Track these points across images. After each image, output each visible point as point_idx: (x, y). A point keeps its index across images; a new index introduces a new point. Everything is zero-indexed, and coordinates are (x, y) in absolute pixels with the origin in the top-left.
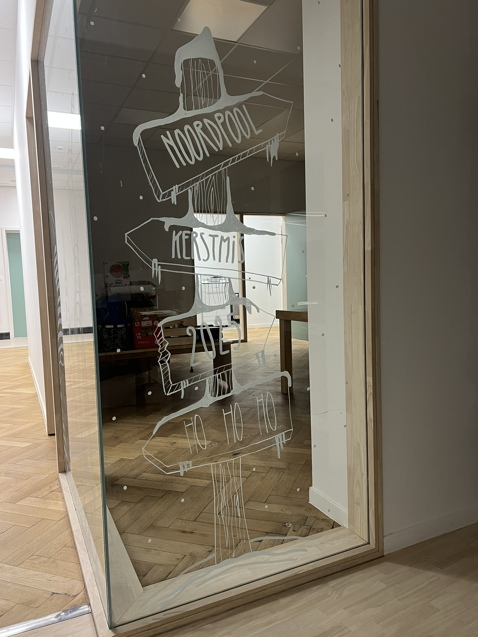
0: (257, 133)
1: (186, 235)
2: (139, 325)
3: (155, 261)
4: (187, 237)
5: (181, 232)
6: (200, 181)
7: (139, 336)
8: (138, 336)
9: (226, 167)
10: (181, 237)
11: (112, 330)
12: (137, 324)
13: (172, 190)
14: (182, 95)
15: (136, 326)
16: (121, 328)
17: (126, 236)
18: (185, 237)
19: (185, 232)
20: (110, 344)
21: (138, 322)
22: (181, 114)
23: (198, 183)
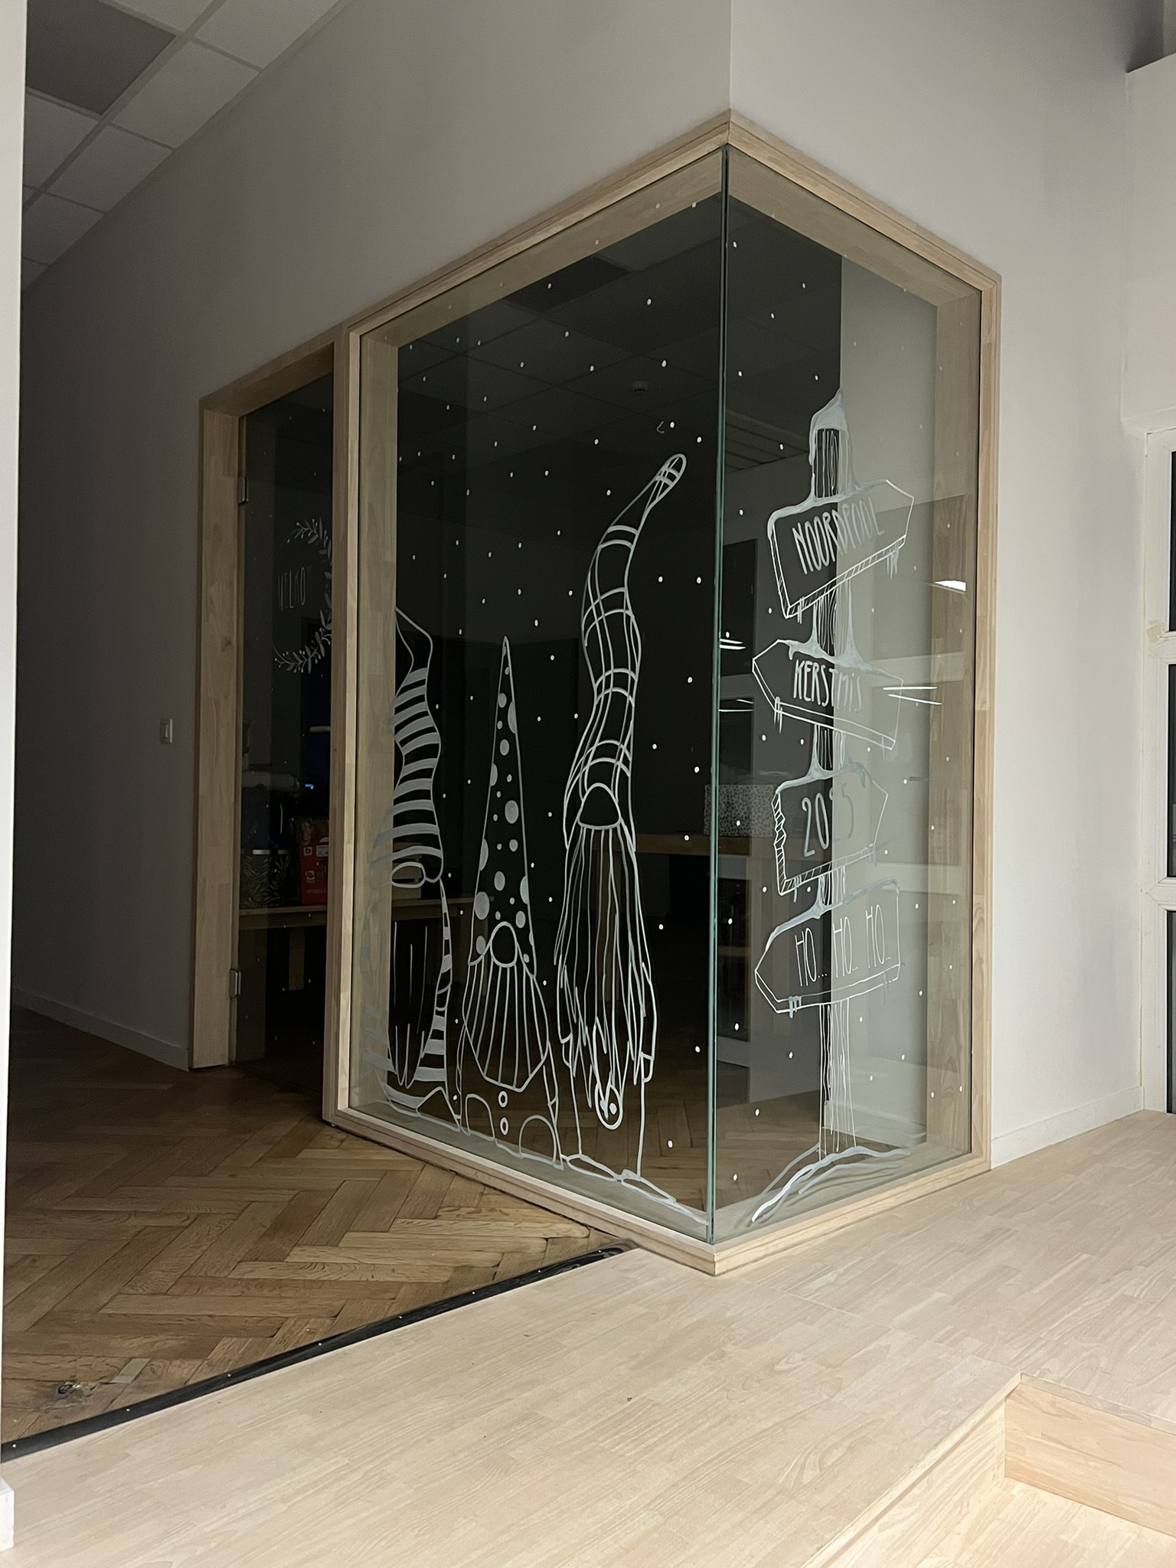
0: (880, 534)
1: (809, 666)
2: (311, 854)
3: (777, 700)
4: (809, 670)
5: (803, 662)
6: (825, 594)
7: (310, 877)
8: (308, 878)
9: (849, 578)
10: (803, 669)
11: (266, 861)
12: (307, 850)
13: (799, 604)
14: (814, 475)
15: (305, 854)
16: (283, 856)
17: (754, 662)
18: (807, 670)
19: (809, 663)
20: (258, 891)
21: (309, 845)
22: (811, 502)
23: (823, 596)
